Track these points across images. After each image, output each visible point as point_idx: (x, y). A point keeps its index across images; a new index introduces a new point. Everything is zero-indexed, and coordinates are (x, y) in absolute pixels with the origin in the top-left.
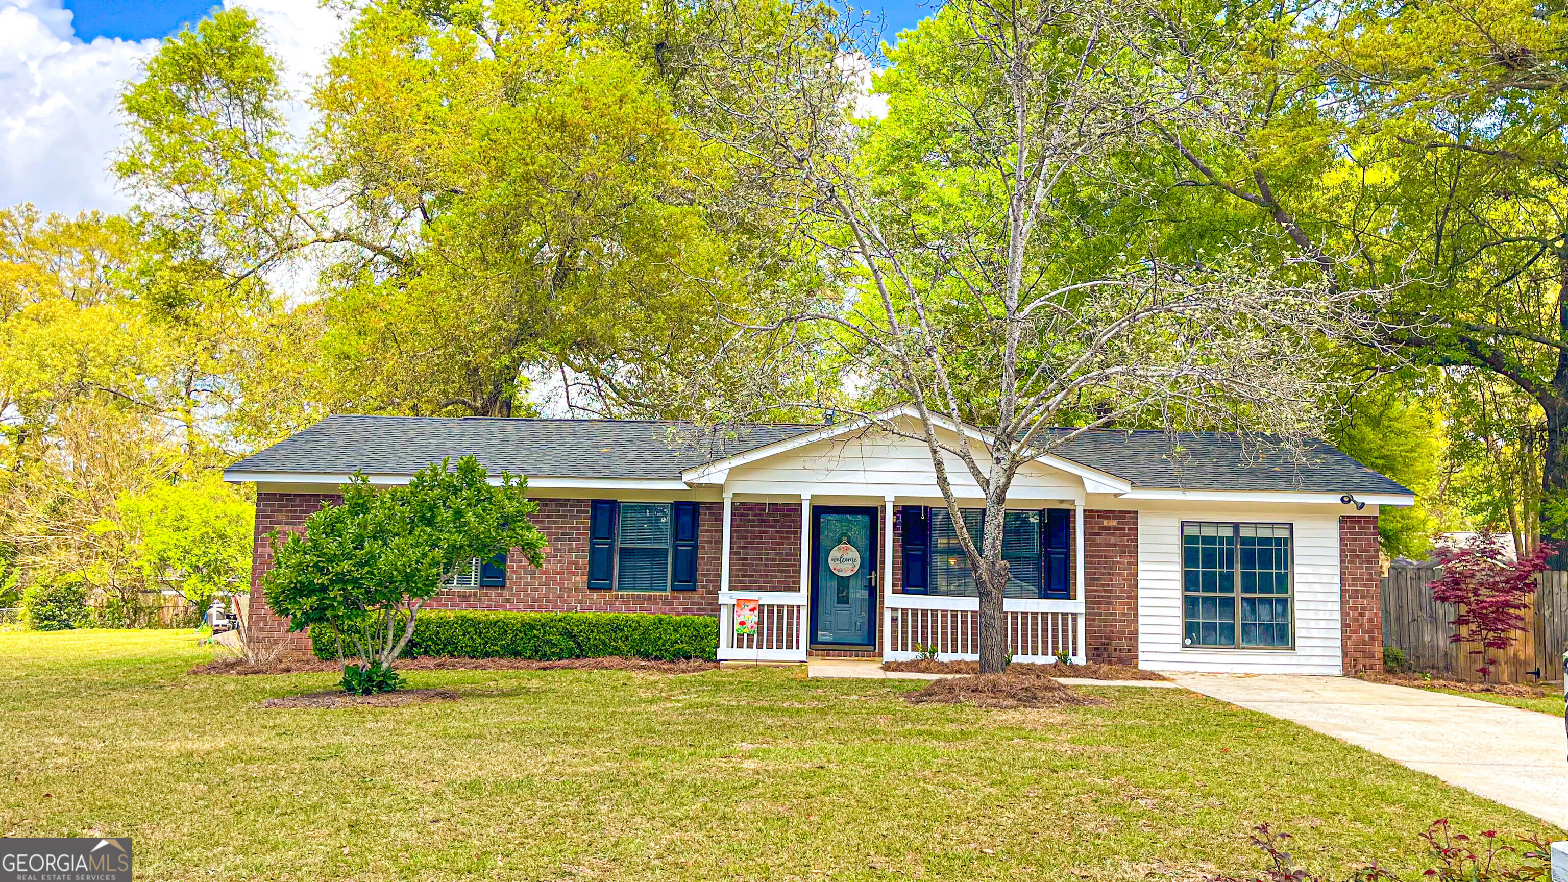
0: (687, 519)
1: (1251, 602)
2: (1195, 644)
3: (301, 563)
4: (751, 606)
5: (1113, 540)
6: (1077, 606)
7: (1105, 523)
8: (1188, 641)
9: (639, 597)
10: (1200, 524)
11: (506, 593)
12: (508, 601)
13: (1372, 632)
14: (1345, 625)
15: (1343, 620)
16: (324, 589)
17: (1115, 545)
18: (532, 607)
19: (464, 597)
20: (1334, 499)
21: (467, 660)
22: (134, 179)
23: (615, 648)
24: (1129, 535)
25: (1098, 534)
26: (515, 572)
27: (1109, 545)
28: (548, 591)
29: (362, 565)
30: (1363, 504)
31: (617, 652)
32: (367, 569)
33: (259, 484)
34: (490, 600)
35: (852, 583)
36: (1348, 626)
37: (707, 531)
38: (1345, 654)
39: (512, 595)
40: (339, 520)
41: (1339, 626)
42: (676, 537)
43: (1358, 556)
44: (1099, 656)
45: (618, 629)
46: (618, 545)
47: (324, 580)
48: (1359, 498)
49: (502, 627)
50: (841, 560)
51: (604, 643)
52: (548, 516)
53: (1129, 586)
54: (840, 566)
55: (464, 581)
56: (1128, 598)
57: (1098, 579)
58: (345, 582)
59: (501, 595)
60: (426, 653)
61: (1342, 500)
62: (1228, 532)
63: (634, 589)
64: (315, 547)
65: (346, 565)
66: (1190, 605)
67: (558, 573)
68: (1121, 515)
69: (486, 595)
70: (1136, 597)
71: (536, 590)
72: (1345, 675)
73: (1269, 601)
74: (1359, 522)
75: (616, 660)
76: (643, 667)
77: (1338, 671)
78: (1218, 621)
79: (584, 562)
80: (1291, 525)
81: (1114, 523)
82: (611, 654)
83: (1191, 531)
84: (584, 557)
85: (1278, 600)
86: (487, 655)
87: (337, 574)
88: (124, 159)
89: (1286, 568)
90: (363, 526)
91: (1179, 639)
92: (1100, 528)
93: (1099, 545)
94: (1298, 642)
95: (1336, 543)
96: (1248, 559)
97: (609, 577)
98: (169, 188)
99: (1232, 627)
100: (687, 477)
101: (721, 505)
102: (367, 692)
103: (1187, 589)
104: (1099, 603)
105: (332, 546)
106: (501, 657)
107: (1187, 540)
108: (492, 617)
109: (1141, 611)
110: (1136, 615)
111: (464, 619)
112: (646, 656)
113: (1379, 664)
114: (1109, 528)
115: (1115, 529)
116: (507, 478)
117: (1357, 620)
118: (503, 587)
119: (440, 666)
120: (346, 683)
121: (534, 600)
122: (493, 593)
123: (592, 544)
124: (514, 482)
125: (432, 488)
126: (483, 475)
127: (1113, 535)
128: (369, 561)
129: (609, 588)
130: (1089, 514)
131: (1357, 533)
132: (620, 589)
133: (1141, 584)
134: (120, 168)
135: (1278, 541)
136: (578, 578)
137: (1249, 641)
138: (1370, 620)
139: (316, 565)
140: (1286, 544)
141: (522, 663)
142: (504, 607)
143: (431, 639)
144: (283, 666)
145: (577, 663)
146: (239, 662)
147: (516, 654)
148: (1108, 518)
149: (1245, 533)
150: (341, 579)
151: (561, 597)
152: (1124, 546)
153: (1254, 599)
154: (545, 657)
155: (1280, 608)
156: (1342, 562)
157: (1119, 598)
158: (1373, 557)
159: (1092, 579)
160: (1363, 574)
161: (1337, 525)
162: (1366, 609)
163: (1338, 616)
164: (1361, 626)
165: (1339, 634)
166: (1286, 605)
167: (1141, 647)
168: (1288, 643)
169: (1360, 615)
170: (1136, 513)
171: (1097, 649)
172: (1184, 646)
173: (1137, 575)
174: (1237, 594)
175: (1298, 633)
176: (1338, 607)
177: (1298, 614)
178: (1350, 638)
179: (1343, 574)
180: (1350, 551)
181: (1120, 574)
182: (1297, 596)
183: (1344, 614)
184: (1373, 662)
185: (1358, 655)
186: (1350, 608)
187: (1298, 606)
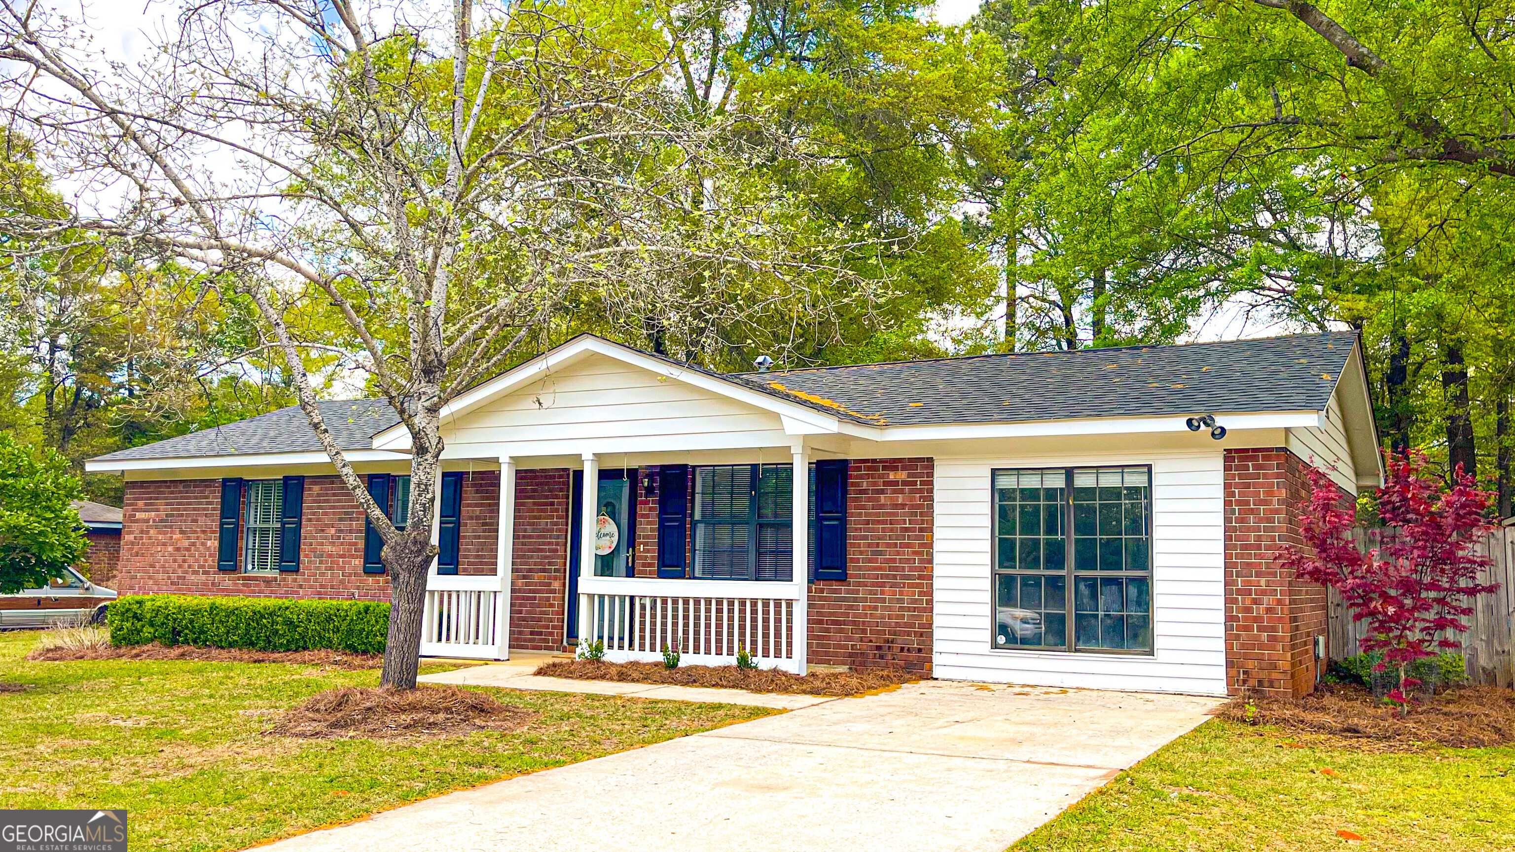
0: (450, 493)
1: (1092, 584)
2: (1009, 644)
5: (900, 499)
6: (789, 589)
7: (892, 476)
8: (1000, 641)
10: (1019, 471)
11: (300, 578)
12: (301, 586)
13: (1274, 629)
14: (1230, 618)
15: (1228, 610)
17: (903, 506)
18: (320, 593)
19: (267, 582)
20: (1175, 424)
24: (921, 491)
25: (882, 492)
26: (307, 556)
27: (896, 506)
28: (332, 576)
30: (1223, 430)
34: (287, 586)
36: (1237, 619)
37: (469, 505)
38: (1229, 664)
39: (305, 580)
41: (1221, 618)
42: (441, 513)
43: (1252, 511)
44: (882, 657)
51: (320, 634)
53: (921, 561)
56: (921, 577)
57: (881, 553)
59: (295, 580)
61: (1189, 423)
62: (1057, 482)
66: (1002, 588)
67: (341, 556)
68: (910, 464)
69: (284, 580)
70: (931, 578)
71: (323, 574)
73: (1117, 582)
74: (1255, 458)
77: (1221, 688)
78: (1042, 611)
79: (361, 544)
80: (1149, 467)
81: (902, 475)
82: (326, 647)
83: (1006, 482)
84: (361, 538)
85: (1131, 580)
86: (228, 645)
89: (1144, 532)
91: (987, 637)
92: (886, 483)
93: (882, 507)
94: (1159, 643)
95: (1219, 492)
96: (1086, 520)
99: (1062, 619)
100: (376, 443)
103: (999, 565)
104: (883, 585)
106: (239, 648)
107: (999, 494)
109: (937, 596)
110: (930, 602)
114: (896, 483)
115: (905, 483)
117: (1248, 610)
118: (297, 570)
122: (290, 578)
123: (368, 524)
127: (902, 492)
129: (385, 572)
131: (1251, 476)
135: (1134, 491)
136: (357, 562)
137: (1085, 643)
138: (1269, 610)
140: (1144, 497)
142: (297, 593)
148: (895, 469)
149: (1083, 481)
151: (342, 582)
152: (912, 507)
153: (1095, 579)
155: (1133, 591)
156: (1227, 520)
157: (908, 577)
158: (1277, 512)
159: (874, 553)
160: (1259, 539)
161: (1219, 464)
162: (1264, 593)
163: (1220, 603)
164: (1256, 619)
165: (1221, 631)
166: (1144, 586)
167: (937, 646)
168: (1143, 645)
169: (1255, 602)
170: (931, 460)
171: (879, 648)
172: (995, 646)
173: (931, 546)
174: (1069, 571)
175: (1159, 629)
176: (1220, 589)
177: (1159, 601)
178: (1238, 637)
179: (1228, 538)
180: (1239, 503)
181: (908, 546)
182: (1158, 574)
183: (1229, 600)
184: (1275, 675)
185: (1250, 664)
186: (1239, 592)
187: (1159, 588)
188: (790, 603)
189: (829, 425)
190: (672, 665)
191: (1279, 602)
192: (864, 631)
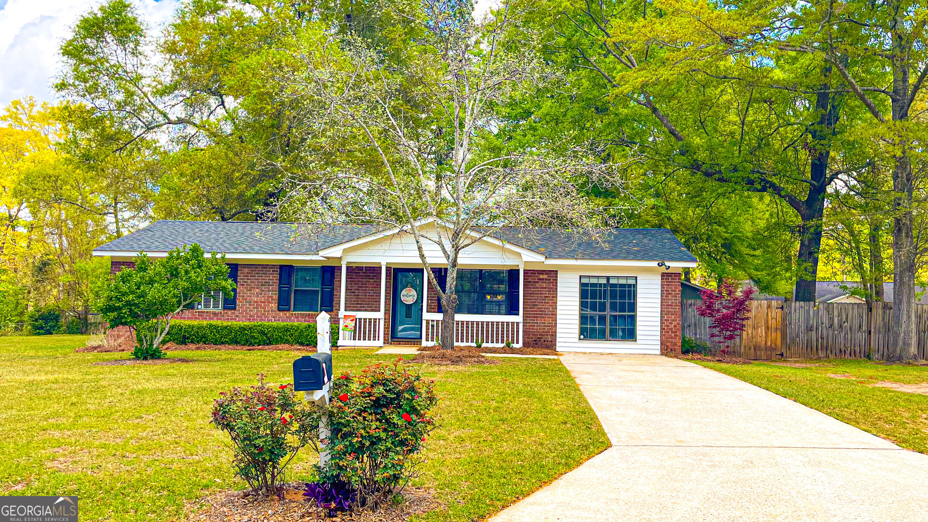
0: (328, 275)
1: (615, 316)
2: (585, 338)
3: (109, 296)
4: (352, 318)
5: (544, 285)
6: (518, 319)
7: (541, 277)
8: (582, 337)
9: (303, 314)
10: (589, 277)
11: (236, 312)
12: (237, 316)
13: (676, 332)
14: (662, 329)
15: (661, 326)
16: (120, 308)
17: (545, 288)
18: (250, 319)
19: (215, 314)
20: (654, 264)
21: (212, 345)
22: (63, 93)
23: (287, 340)
24: (553, 283)
25: (537, 282)
26: (241, 302)
27: (543, 288)
28: (258, 311)
29: (139, 297)
30: (669, 267)
31: (287, 342)
32: (142, 299)
33: (112, 257)
34: (228, 316)
35: (413, 308)
36: (664, 329)
37: (338, 281)
38: (662, 344)
39: (240, 313)
40: (130, 275)
41: (659, 329)
42: (323, 284)
43: (670, 294)
44: (536, 344)
45: (287, 330)
46: (293, 288)
47: (120, 304)
48: (667, 264)
49: (229, 329)
50: (407, 296)
51: (281, 337)
52: (257, 273)
53: (552, 309)
54: (407, 299)
55: (216, 306)
56: (552, 314)
57: (536, 305)
58: (131, 305)
59: (234, 313)
60: (192, 342)
61: (658, 264)
62: (604, 281)
63: (302, 311)
64: (116, 288)
65: (131, 297)
66: (583, 319)
67: (263, 302)
68: (548, 272)
69: (226, 313)
70: (556, 315)
71: (251, 311)
72: (662, 354)
73: (624, 316)
74: (671, 276)
75: (287, 346)
76: (299, 349)
77: (658, 352)
78: (597, 326)
79: (276, 297)
80: (636, 277)
81: (545, 276)
82: (284, 343)
83: (584, 281)
84: (276, 294)
85: (629, 316)
86: (222, 343)
87: (126, 302)
88: (59, 81)
89: (634, 300)
90: (142, 278)
91: (577, 336)
92: (539, 279)
93: (537, 288)
94: (638, 337)
95: (659, 287)
96: (613, 295)
97: (289, 304)
98: (84, 96)
99: (604, 330)
100: (321, 253)
101: (340, 268)
102: (145, 359)
103: (582, 310)
104: (537, 317)
105: (124, 288)
106: (229, 344)
107: (582, 285)
108: (225, 324)
109: (558, 321)
110: (556, 324)
111: (211, 325)
112: (302, 344)
113: (679, 350)
114: (543, 279)
115: (546, 279)
116: (214, 254)
117: (668, 326)
118: (235, 309)
119: (198, 348)
120: (136, 354)
121: (250, 316)
122: (230, 312)
123: (280, 288)
124: (219, 256)
125: (177, 259)
126: (203, 253)
127: (545, 283)
128: (143, 295)
129: (289, 310)
130: (526, 272)
131: (670, 282)
132: (294, 311)
133: (558, 308)
134: (56, 87)
135: (630, 286)
136: (273, 305)
137: (613, 338)
138: (675, 326)
139: (116, 297)
140: (634, 287)
141: (239, 348)
142: (235, 319)
143: (194, 335)
144: (121, 348)
145: (267, 347)
146: (99, 347)
147: (237, 343)
148: (543, 274)
149: (612, 281)
150: (129, 304)
151: (264, 314)
152: (550, 288)
153: (616, 316)
154: (251, 344)
155: (629, 320)
156: (662, 296)
157: (547, 314)
158: (678, 294)
159: (533, 305)
160: (672, 302)
161: (660, 277)
162: (673, 320)
163: (659, 324)
164: (671, 329)
165: (659, 333)
166: (633, 318)
167: (558, 340)
168: (633, 338)
169: (670, 323)
170: (557, 271)
171: (535, 341)
172: (580, 339)
173: (556, 303)
174: (608, 313)
175: (638, 333)
176: (659, 319)
177: (638, 323)
178: (664, 335)
179: (662, 302)
180: (666, 291)
181: (548, 303)
182: (638, 314)
183: (662, 323)
184: (676, 347)
185: (668, 344)
186: (665, 320)
187: (638, 319)
188: (518, 323)
189: (541, 258)
190: (480, 346)
191: (678, 324)
192: (529, 335)
